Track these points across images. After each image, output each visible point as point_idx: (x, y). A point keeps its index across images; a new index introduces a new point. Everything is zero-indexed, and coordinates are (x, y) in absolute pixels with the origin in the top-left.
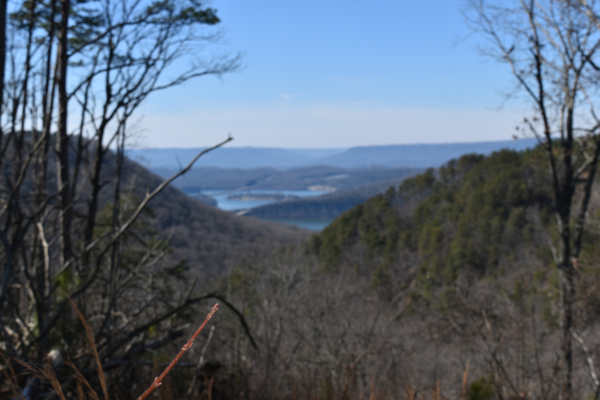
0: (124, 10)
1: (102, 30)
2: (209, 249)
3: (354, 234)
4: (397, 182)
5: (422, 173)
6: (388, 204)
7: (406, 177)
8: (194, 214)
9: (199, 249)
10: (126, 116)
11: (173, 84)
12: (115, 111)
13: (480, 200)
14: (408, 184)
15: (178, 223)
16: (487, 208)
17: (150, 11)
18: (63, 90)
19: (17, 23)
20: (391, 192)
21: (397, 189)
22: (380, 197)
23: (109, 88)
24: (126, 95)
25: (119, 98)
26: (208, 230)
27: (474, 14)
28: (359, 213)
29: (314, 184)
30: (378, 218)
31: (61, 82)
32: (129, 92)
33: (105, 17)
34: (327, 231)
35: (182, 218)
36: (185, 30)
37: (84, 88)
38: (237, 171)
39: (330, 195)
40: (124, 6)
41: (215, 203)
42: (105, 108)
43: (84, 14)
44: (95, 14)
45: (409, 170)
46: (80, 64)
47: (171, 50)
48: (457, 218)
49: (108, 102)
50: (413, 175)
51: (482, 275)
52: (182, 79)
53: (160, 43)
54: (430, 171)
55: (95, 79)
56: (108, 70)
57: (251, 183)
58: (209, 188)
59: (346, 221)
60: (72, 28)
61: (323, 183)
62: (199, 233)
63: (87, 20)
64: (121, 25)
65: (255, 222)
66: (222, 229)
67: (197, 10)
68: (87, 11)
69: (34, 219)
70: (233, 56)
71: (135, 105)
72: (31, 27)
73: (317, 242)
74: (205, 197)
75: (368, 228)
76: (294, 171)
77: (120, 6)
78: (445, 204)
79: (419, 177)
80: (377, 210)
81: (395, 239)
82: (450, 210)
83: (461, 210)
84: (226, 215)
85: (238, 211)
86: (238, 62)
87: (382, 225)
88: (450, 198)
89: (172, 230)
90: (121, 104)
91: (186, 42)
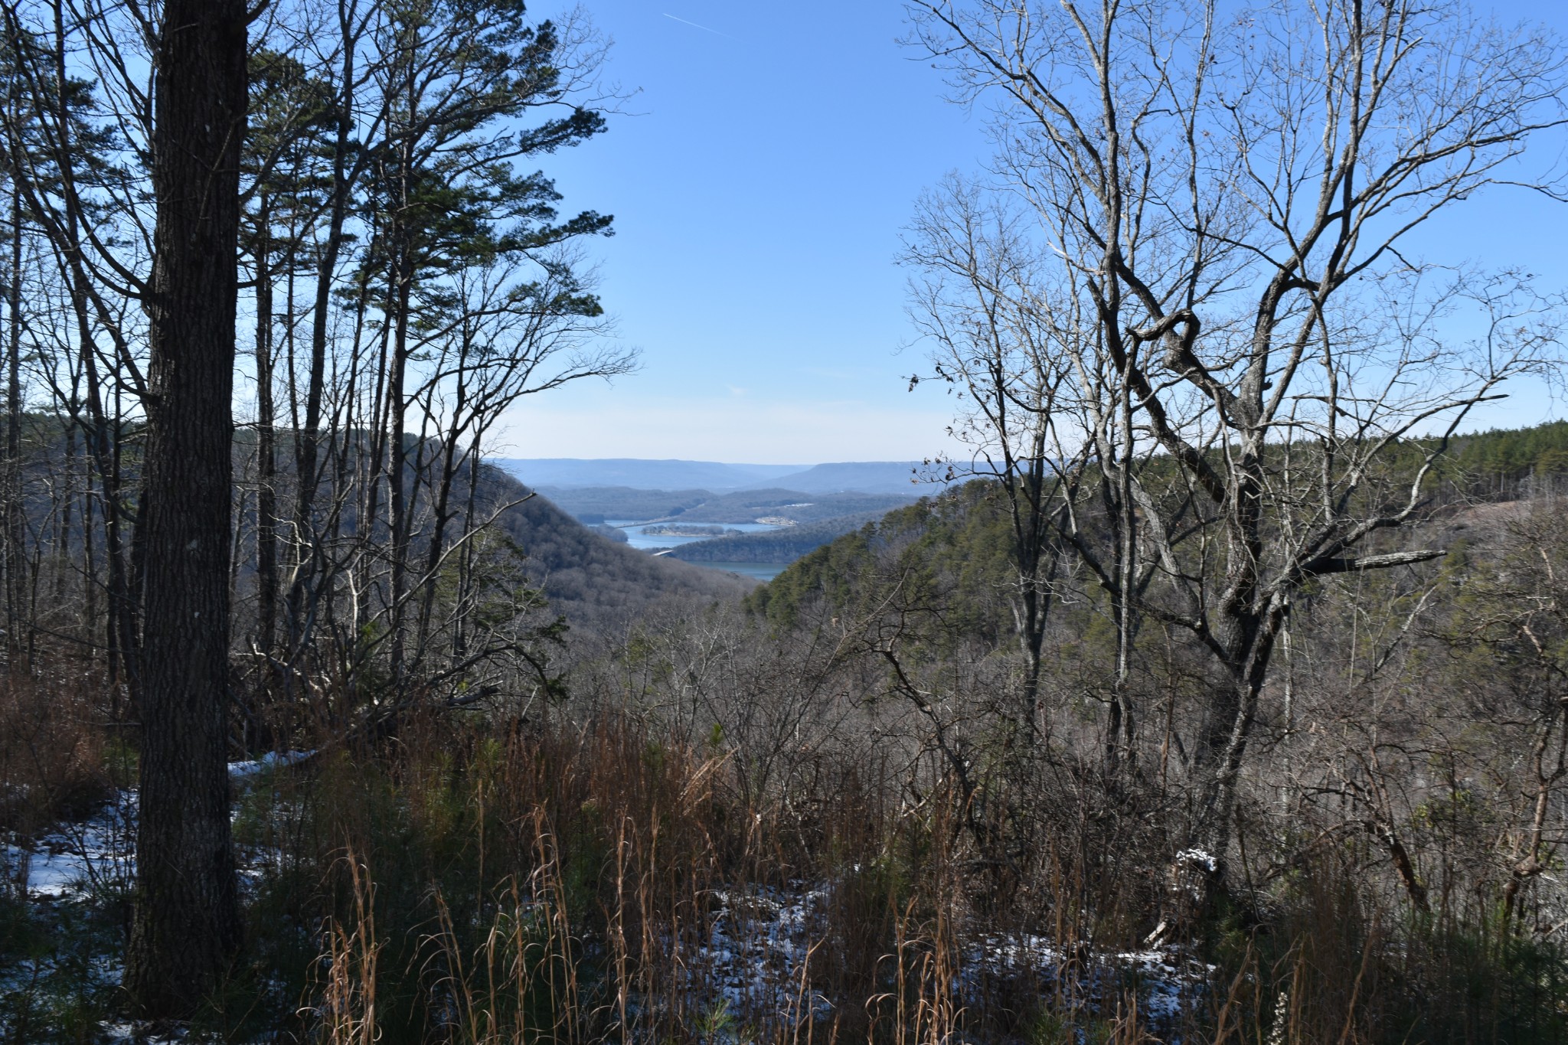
0: (485, 290)
1: (458, 313)
2: (613, 604)
3: (818, 587)
4: (878, 515)
5: (913, 504)
6: (864, 546)
7: (892, 509)
8: (593, 553)
9: (598, 602)
10: (482, 429)
11: (544, 388)
12: (471, 418)
13: (992, 543)
14: (893, 518)
15: (570, 565)
16: (1000, 555)
17: (513, 298)
18: (399, 397)
19: (344, 302)
20: (869, 529)
21: (878, 527)
22: (854, 536)
23: (461, 390)
24: (483, 402)
25: (474, 402)
26: (612, 575)
27: (923, 313)
28: (824, 558)
29: (765, 515)
30: (850, 565)
31: (397, 386)
32: (486, 397)
33: (459, 297)
34: (778, 581)
35: (576, 558)
36: (561, 322)
37: (425, 394)
38: (657, 494)
39: (786, 530)
40: (485, 283)
41: (625, 538)
42: (456, 416)
43: (432, 292)
44: (447, 293)
45: (899, 499)
46: (427, 357)
47: (546, 341)
48: (959, 567)
49: (460, 409)
50: (901, 507)
51: (991, 647)
52: (558, 381)
53: (530, 332)
54: (924, 501)
55: (442, 382)
56: (461, 370)
57: (676, 512)
58: (615, 518)
59: (804, 568)
60: (417, 310)
61: (777, 514)
62: (598, 580)
63: (437, 300)
64: (479, 314)
65: (680, 566)
66: (632, 575)
67: (574, 296)
68: (436, 288)
69: (342, 566)
70: (626, 353)
71: (496, 413)
72: (361, 310)
73: (764, 596)
74: (612, 528)
75: (835, 578)
76: (737, 495)
77: (479, 284)
78: (942, 548)
79: (909, 508)
80: (847, 553)
82: (950, 557)
83: (965, 557)
84: (638, 556)
85: (657, 550)
86: (632, 361)
87: (855, 574)
88: (950, 540)
89: (562, 575)
90: (477, 411)
91: (565, 333)
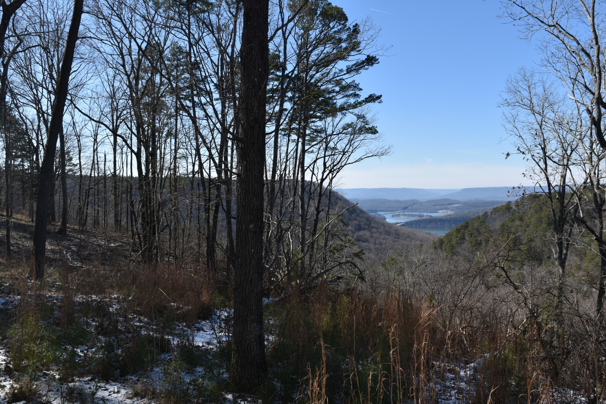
0: (333, 126)
1: (323, 135)
2: (381, 244)
3: (464, 238)
4: (489, 209)
5: (504, 204)
6: (483, 222)
7: (495, 206)
8: (373, 225)
9: (375, 243)
10: (332, 178)
11: (355, 162)
12: (328, 174)
13: (540, 221)
14: (496, 210)
15: (364, 229)
16: (544, 225)
17: (344, 128)
18: (303, 167)
19: (284, 133)
20: (485, 215)
21: (489, 214)
22: (479, 217)
23: (325, 164)
24: (333, 168)
25: (329, 168)
26: (380, 233)
27: (510, 126)
28: (466, 226)
29: (441, 209)
30: (477, 230)
31: (302, 163)
32: (334, 166)
33: (324, 129)
34: (447, 236)
35: (366, 226)
36: (362, 137)
37: (312, 166)
38: (397, 201)
39: (450, 215)
40: (333, 123)
41: (385, 219)
42: (323, 173)
43: (314, 128)
44: (319, 128)
45: (498, 202)
46: (313, 152)
47: (356, 144)
48: (525, 231)
49: (324, 171)
50: (499, 205)
51: (540, 264)
52: (361, 159)
53: (350, 141)
54: (509, 203)
55: (318, 161)
56: (325, 156)
57: (405, 208)
58: (381, 211)
59: (458, 231)
60: (309, 135)
61: (446, 209)
62: (375, 235)
63: (316, 131)
64: (331, 135)
65: (406, 230)
66: (388, 233)
67: (367, 126)
68: (316, 126)
69: (287, 230)
70: (387, 148)
71: (338, 172)
72: (289, 136)
73: (441, 242)
74: (380, 215)
75: (471, 235)
76: (429, 201)
77: (331, 124)
78: (518, 223)
79: (502, 206)
80: (476, 225)
81: (487, 241)
82: (521, 226)
83: (528, 226)
84: (390, 226)
86: (389, 150)
87: (479, 233)
88: (521, 219)
89: (361, 233)
90: (331, 171)
91: (363, 141)
